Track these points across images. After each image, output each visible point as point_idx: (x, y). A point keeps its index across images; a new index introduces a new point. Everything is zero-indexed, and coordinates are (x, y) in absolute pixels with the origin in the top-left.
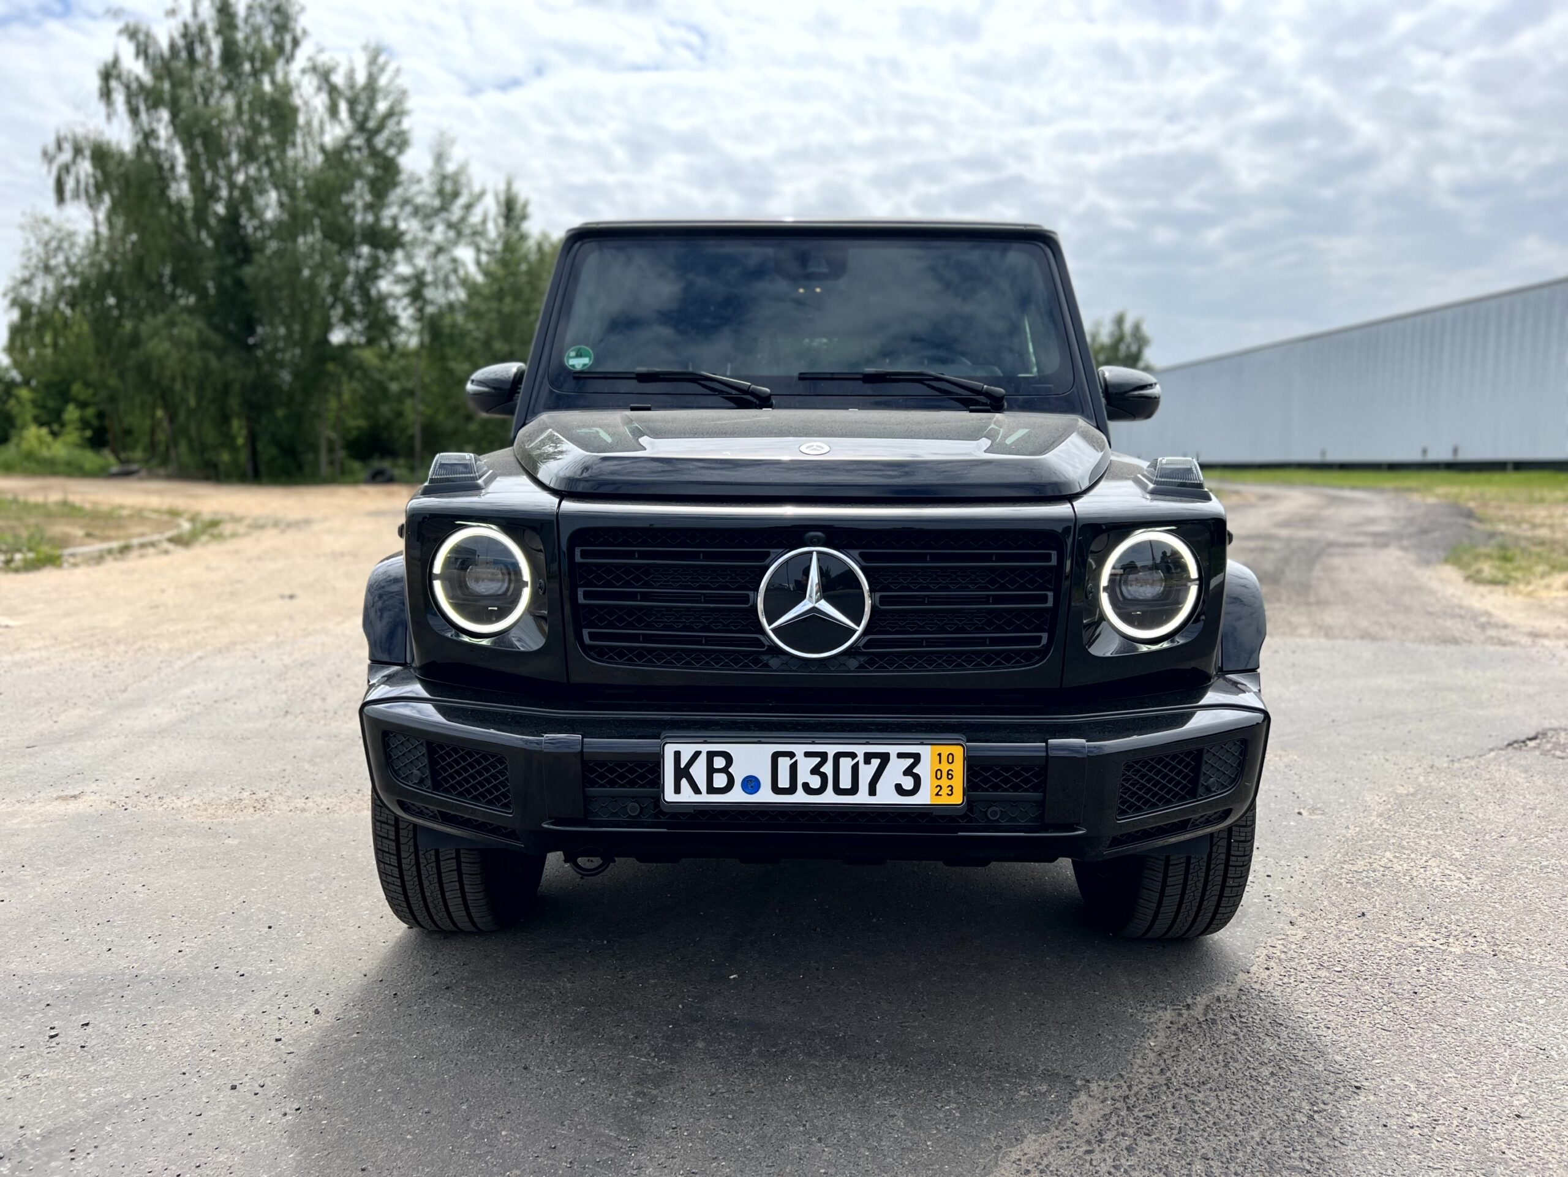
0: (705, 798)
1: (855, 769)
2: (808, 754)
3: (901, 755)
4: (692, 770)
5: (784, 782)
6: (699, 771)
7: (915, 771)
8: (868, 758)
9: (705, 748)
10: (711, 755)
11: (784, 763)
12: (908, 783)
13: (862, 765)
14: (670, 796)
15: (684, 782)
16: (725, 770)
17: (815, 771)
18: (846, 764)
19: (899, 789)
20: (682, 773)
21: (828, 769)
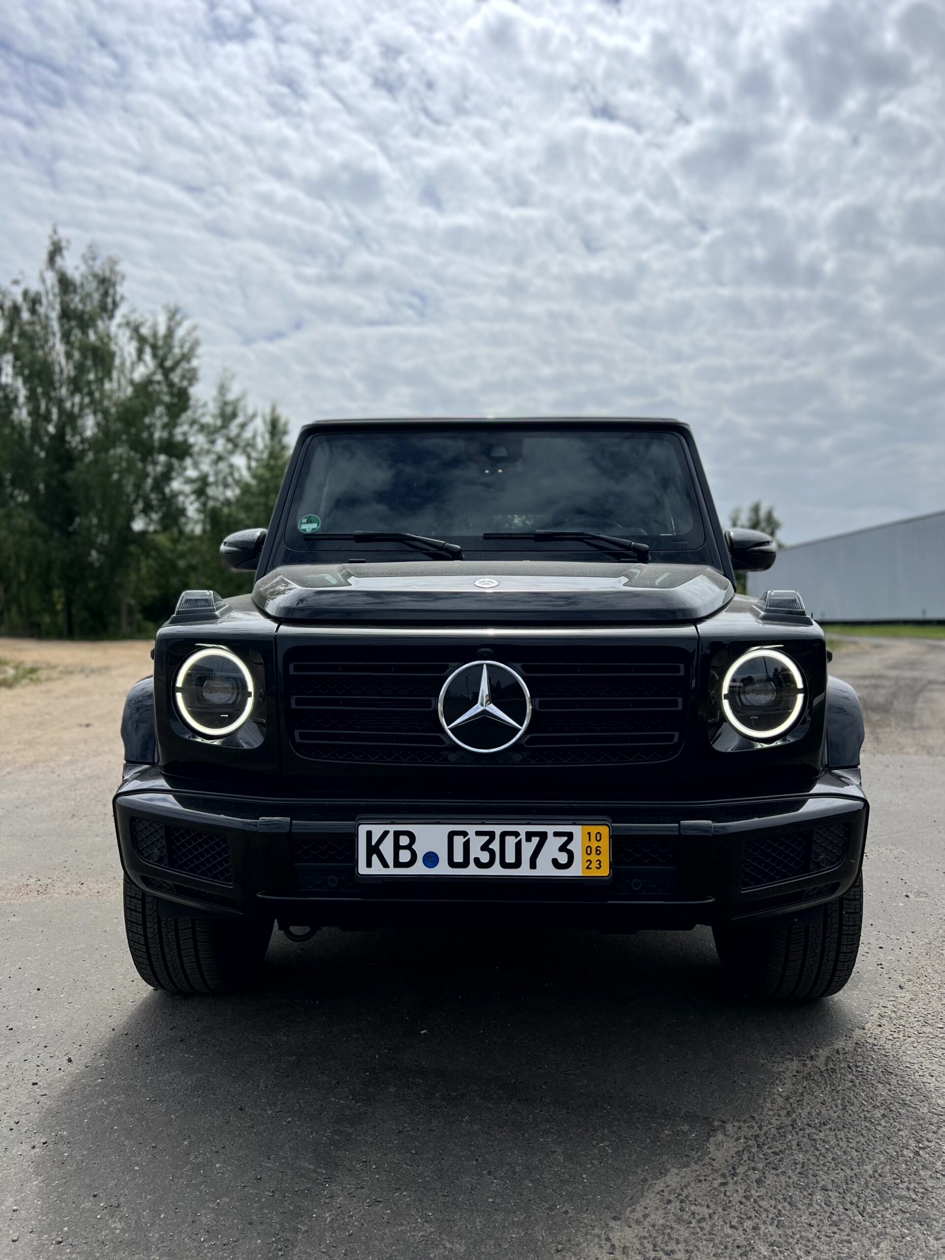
0: (392, 871)
1: (518, 846)
2: (478, 833)
3: (556, 834)
4: (381, 847)
5: (458, 857)
6: (387, 848)
7: (568, 847)
8: (529, 836)
9: (392, 828)
10: (397, 834)
11: (459, 841)
12: (563, 858)
13: (524, 844)
14: (363, 869)
15: (375, 858)
16: (409, 847)
17: (485, 847)
18: (511, 841)
19: (556, 863)
20: (373, 850)
21: (495, 846)
